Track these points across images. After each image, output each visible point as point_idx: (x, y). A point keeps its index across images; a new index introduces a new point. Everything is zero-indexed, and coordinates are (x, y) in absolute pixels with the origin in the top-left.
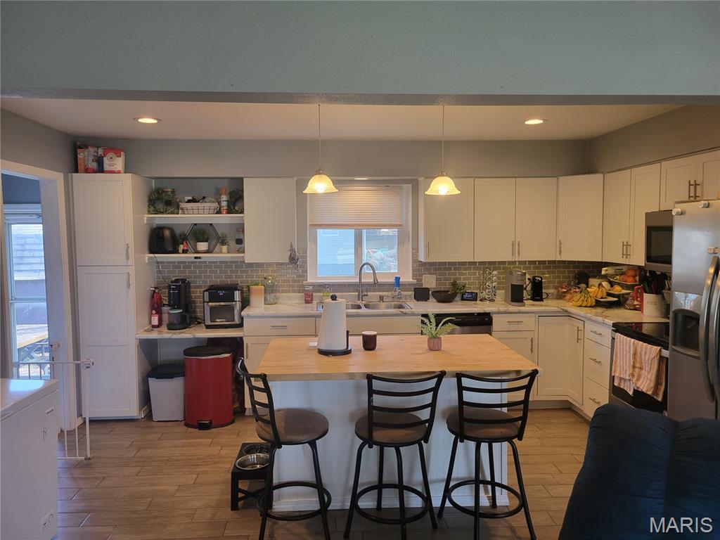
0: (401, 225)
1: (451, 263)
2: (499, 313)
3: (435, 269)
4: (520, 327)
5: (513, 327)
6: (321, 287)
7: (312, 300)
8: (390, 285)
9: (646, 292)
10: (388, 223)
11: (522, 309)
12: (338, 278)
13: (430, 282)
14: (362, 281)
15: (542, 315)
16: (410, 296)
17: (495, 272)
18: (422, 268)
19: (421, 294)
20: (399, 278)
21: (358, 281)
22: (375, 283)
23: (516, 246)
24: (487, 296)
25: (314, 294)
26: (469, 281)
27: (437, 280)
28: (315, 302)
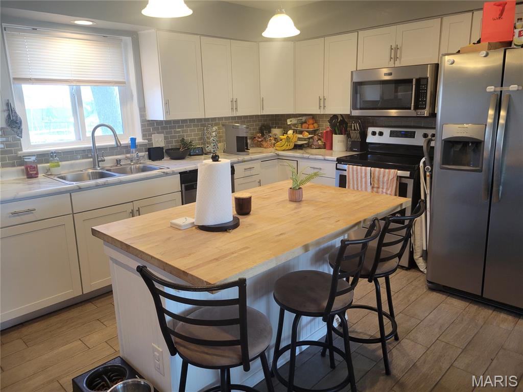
1: (184, 121)
2: (239, 162)
3: (163, 128)
4: (253, 172)
5: (248, 173)
6: (44, 157)
7: (37, 174)
8: (126, 147)
11: (247, 157)
13: (159, 141)
14: (97, 145)
15: (264, 160)
16: (143, 157)
17: (214, 128)
18: (150, 126)
19: (155, 154)
20: (135, 139)
21: (92, 145)
22: (118, 146)
23: (234, 103)
24: (212, 150)
25: (39, 166)
26: (192, 136)
27: (166, 138)
28: (40, 175)
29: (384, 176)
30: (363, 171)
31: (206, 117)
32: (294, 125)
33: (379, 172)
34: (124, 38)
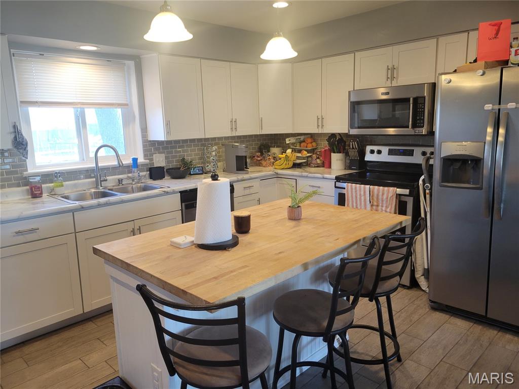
0: (127, 105)
1: (185, 141)
2: (238, 181)
3: (164, 148)
4: (252, 191)
5: (247, 192)
6: (49, 177)
7: (41, 193)
8: (128, 167)
9: (335, 153)
10: (114, 102)
11: (246, 176)
12: (70, 164)
13: (160, 161)
14: (99, 165)
15: (263, 179)
16: (145, 176)
17: (214, 148)
18: (151, 146)
19: (156, 173)
20: (137, 159)
21: (94, 165)
22: (120, 166)
23: (234, 123)
24: (212, 169)
25: (43, 186)
26: (192, 155)
27: (167, 158)
28: (45, 195)
29: (383, 194)
30: (362, 189)
31: (206, 137)
32: (293, 144)
33: (378, 190)
34: (127, 62)
